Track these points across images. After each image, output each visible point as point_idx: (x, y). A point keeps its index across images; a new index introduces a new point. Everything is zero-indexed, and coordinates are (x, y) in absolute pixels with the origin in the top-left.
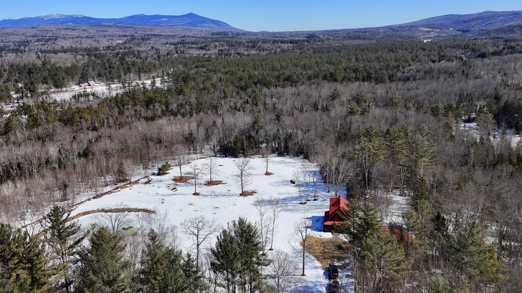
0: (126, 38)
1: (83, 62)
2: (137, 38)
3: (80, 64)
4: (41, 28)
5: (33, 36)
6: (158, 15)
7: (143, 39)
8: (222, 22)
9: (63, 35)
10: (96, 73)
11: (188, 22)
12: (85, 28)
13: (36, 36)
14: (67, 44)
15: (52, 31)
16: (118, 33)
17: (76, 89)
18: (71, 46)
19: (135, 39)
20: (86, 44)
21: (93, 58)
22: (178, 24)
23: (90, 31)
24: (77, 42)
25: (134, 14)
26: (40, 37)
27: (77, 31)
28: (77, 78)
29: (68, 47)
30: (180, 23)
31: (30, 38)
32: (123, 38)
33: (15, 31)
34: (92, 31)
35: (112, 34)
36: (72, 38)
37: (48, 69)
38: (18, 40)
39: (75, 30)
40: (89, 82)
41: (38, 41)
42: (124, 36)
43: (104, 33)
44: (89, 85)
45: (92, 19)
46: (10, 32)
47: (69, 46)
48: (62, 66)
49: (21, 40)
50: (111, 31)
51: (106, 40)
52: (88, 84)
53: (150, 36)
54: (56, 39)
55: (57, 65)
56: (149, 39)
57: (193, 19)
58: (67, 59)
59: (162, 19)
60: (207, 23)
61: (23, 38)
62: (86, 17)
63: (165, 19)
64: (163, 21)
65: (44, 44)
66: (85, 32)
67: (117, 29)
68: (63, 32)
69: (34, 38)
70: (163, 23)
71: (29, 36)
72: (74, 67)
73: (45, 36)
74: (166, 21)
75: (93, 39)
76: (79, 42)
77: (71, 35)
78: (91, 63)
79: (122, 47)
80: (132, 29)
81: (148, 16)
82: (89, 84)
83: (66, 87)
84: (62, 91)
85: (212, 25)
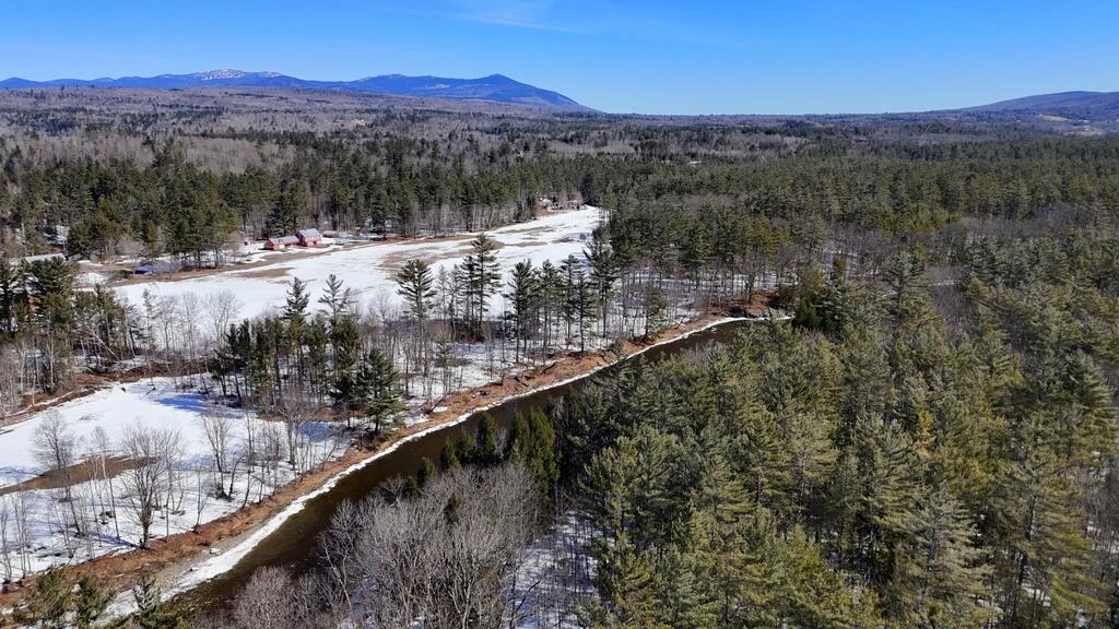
0: (374, 116)
1: (280, 162)
2: (398, 116)
3: (272, 169)
4: (191, 91)
5: (171, 106)
6: (429, 77)
7: (413, 119)
9: (236, 106)
10: (324, 197)
11: (490, 92)
12: (284, 96)
13: (177, 106)
14: (241, 123)
15: (213, 97)
16: (353, 107)
17: (255, 259)
18: (251, 128)
19: (393, 117)
20: (285, 124)
21: (310, 151)
22: (470, 96)
23: (295, 100)
24: (265, 120)
25: (381, 74)
26: (185, 109)
27: (266, 99)
28: (260, 216)
29: (244, 130)
30: (474, 94)
31: (164, 110)
32: (366, 115)
33: (135, 95)
34: (298, 101)
35: (340, 107)
36: (255, 112)
37: (166, 181)
38: (136, 112)
39: (262, 97)
40: (302, 232)
41: (179, 115)
42: (368, 111)
43: (324, 105)
44: (302, 243)
45: (297, 80)
46: (124, 95)
47: (247, 129)
48: (217, 172)
49: (143, 114)
50: (338, 102)
51: (328, 118)
52: (297, 240)
53: (427, 114)
54: (219, 113)
55: (202, 169)
56: (425, 119)
58: (234, 152)
59: (438, 86)
61: (149, 109)
62: (284, 76)
63: (443, 86)
64: (438, 90)
65: (190, 123)
66: (283, 102)
67: (350, 100)
68: (235, 101)
69: (171, 111)
70: (440, 94)
71: (163, 106)
72: (255, 176)
73: (197, 107)
74: (445, 89)
75: (302, 115)
76: (270, 120)
77: (252, 107)
78: (307, 166)
79: (368, 134)
80: (381, 100)
81: (410, 78)
82: (301, 238)
83: (217, 249)
84: (200, 268)
85: (542, 101)
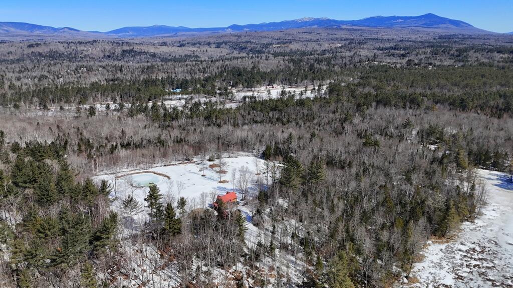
5: (277, 39)
8: (463, 23)
9: (299, 38)
11: (423, 23)
12: (321, 32)
13: (279, 39)
15: (293, 34)
22: (411, 25)
27: (312, 34)
36: (304, 41)
43: (333, 36)
44: (273, 87)
51: (328, 43)
57: (430, 20)
59: (397, 21)
60: (445, 23)
61: (270, 41)
68: (300, 35)
70: (397, 24)
73: (286, 39)
74: (401, 22)
75: (318, 42)
77: (304, 38)
85: (450, 26)
